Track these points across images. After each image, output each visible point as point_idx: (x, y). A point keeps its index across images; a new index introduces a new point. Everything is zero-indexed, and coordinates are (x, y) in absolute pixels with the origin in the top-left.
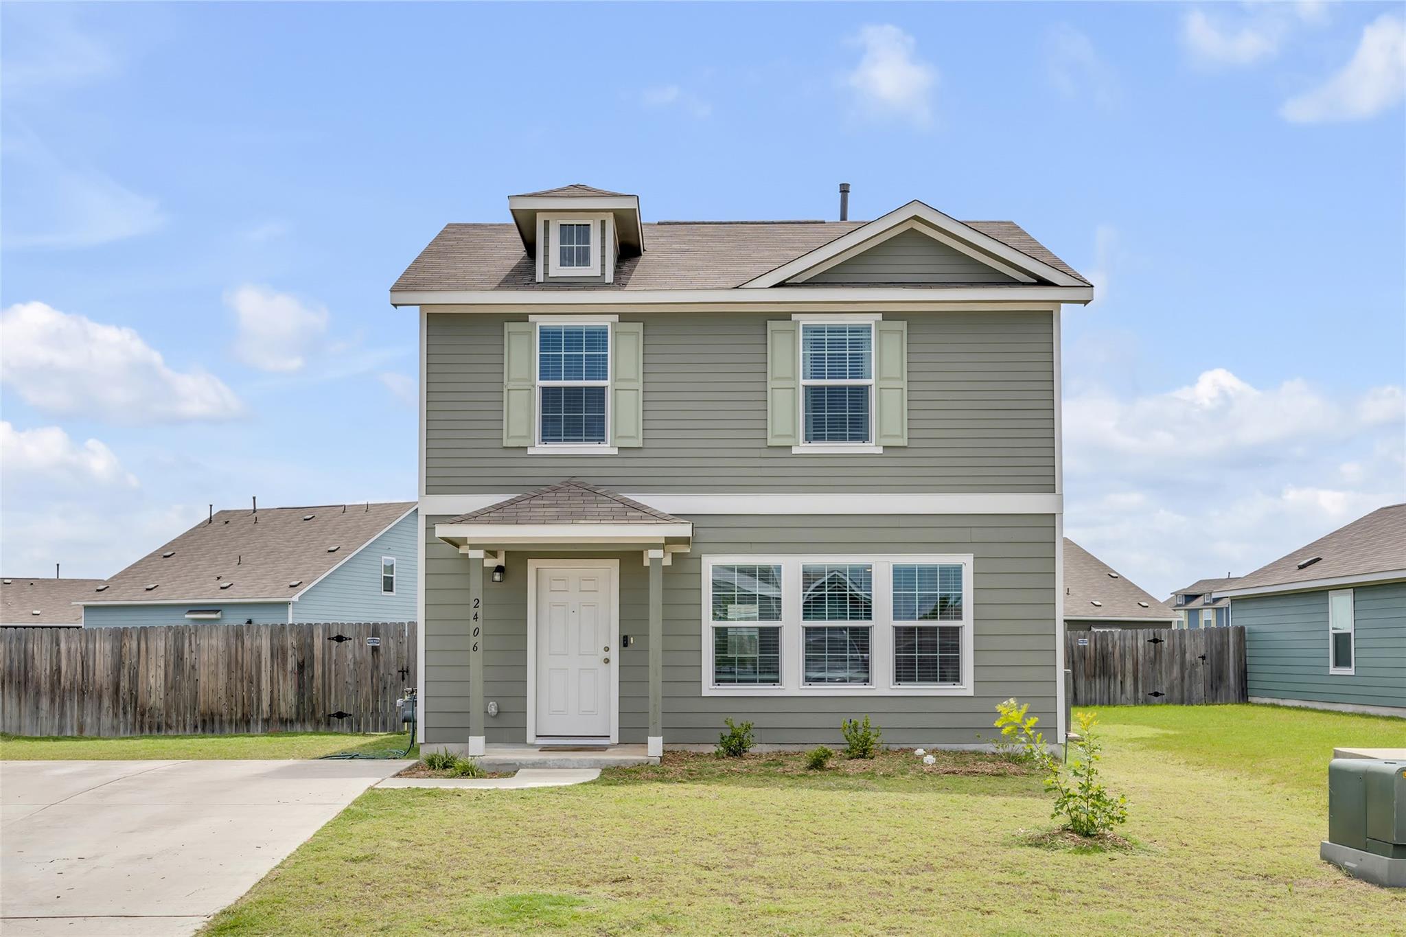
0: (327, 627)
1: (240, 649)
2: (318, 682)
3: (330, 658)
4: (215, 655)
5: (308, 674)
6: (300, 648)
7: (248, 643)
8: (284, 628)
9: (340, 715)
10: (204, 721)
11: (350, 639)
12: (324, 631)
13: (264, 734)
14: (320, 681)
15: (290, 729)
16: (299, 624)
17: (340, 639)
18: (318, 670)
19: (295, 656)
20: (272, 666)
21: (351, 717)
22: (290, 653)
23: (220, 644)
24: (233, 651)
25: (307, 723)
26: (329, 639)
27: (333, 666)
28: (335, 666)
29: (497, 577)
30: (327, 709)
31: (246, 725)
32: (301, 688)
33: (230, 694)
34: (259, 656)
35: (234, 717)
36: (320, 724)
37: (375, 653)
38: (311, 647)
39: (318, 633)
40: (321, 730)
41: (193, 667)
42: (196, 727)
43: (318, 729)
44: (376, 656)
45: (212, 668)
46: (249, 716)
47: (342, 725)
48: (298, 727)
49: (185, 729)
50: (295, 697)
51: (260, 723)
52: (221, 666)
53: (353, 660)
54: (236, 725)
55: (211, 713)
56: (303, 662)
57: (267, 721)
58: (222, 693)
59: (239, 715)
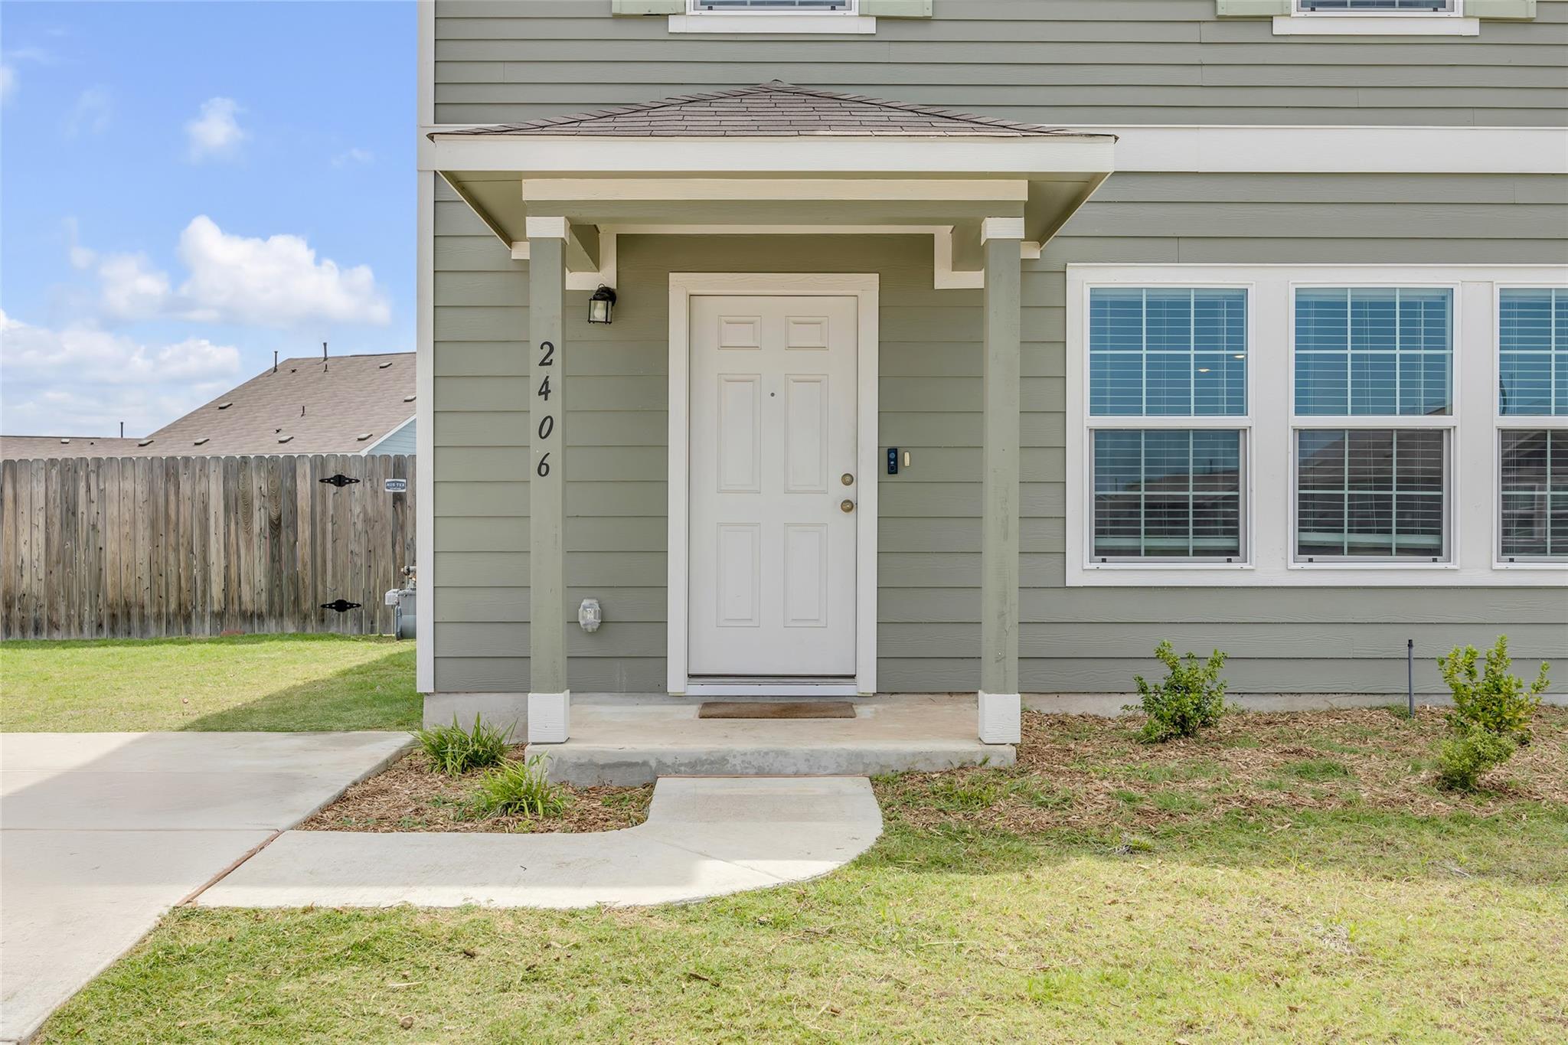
0: (319, 462)
1: (172, 498)
2: (303, 551)
3: (324, 512)
4: (131, 506)
5: (288, 541)
6: (274, 496)
7: (186, 488)
8: (246, 463)
9: (341, 606)
10: (114, 616)
11: (357, 481)
12: (313, 468)
13: (215, 637)
14: (308, 549)
15: (259, 630)
16: (272, 458)
17: (340, 481)
18: (303, 532)
19: (265, 508)
20: (227, 526)
21: (359, 609)
22: (257, 504)
23: (139, 489)
24: (161, 501)
25: (286, 618)
26: (322, 481)
27: (329, 526)
28: (333, 524)
30: (319, 597)
31: (185, 622)
32: (275, 559)
33: (157, 572)
34: (205, 508)
35: (164, 610)
36: (308, 621)
37: (399, 503)
38: (293, 494)
39: (304, 471)
40: (309, 630)
41: (94, 527)
42: (100, 626)
43: (304, 629)
44: (400, 510)
45: (127, 529)
46: (190, 608)
47: (345, 622)
48: (271, 625)
49: (81, 629)
50: (265, 576)
51: (207, 618)
52: (140, 526)
53: (362, 515)
54: (168, 622)
55: (126, 602)
56: (279, 518)
57: (219, 616)
58: (143, 570)
59: (173, 606)
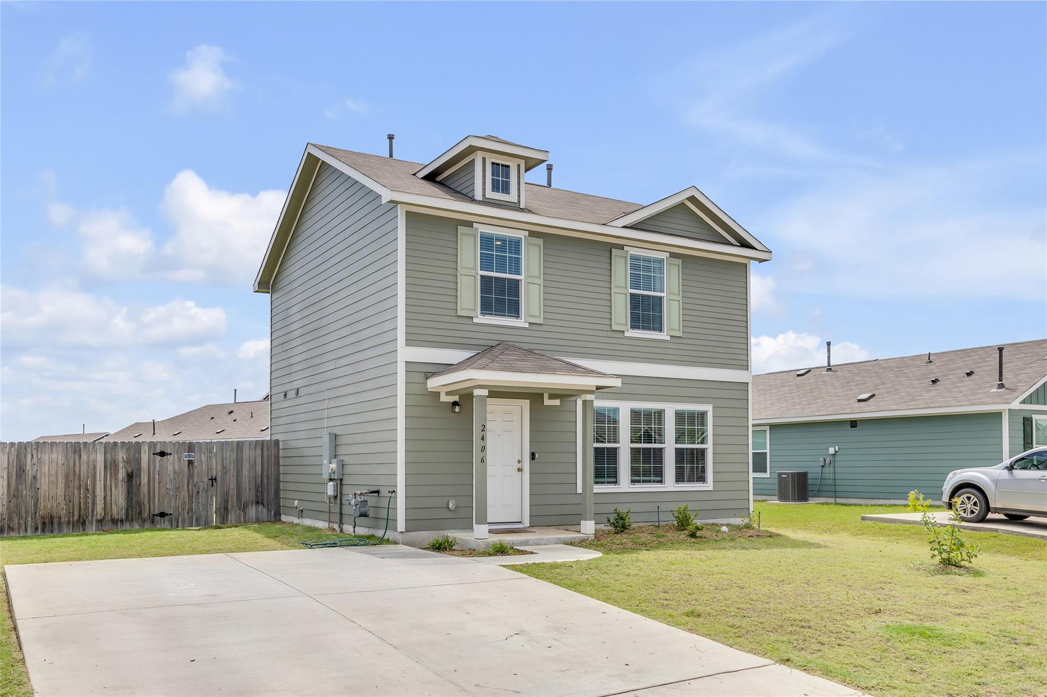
0: (152, 445)
1: (77, 462)
2: (144, 489)
3: (154, 469)
4: (55, 467)
5: (136, 482)
6: (128, 462)
7: (84, 457)
8: (116, 445)
9: (162, 515)
10: (44, 523)
11: (171, 454)
12: (149, 448)
13: (98, 532)
14: (146, 487)
15: (121, 527)
16: (129, 442)
17: (162, 454)
18: (144, 479)
19: (125, 467)
20: (105, 476)
21: (171, 516)
22: (121, 465)
23: (60, 458)
24: (71, 464)
25: (134, 522)
26: (154, 454)
27: (157, 476)
28: (159, 475)
29: (457, 409)
30: (151, 511)
31: (82, 525)
32: (129, 493)
33: (69, 500)
34: (95, 468)
35: (71, 519)
36: (146, 522)
37: (190, 465)
38: (138, 461)
39: (145, 448)
40: (146, 527)
41: (35, 478)
42: (37, 528)
43: (143, 527)
44: (191, 468)
45: (53, 478)
46: (85, 518)
47: (164, 522)
48: (127, 526)
49: (26, 530)
50: (125, 501)
51: (94, 524)
52: (60, 477)
53: (173, 470)
54: (73, 525)
55: (51, 517)
56: (132, 473)
57: (100, 522)
58: (61, 499)
59: (76, 517)
